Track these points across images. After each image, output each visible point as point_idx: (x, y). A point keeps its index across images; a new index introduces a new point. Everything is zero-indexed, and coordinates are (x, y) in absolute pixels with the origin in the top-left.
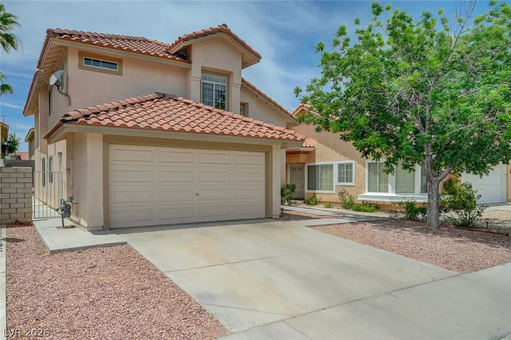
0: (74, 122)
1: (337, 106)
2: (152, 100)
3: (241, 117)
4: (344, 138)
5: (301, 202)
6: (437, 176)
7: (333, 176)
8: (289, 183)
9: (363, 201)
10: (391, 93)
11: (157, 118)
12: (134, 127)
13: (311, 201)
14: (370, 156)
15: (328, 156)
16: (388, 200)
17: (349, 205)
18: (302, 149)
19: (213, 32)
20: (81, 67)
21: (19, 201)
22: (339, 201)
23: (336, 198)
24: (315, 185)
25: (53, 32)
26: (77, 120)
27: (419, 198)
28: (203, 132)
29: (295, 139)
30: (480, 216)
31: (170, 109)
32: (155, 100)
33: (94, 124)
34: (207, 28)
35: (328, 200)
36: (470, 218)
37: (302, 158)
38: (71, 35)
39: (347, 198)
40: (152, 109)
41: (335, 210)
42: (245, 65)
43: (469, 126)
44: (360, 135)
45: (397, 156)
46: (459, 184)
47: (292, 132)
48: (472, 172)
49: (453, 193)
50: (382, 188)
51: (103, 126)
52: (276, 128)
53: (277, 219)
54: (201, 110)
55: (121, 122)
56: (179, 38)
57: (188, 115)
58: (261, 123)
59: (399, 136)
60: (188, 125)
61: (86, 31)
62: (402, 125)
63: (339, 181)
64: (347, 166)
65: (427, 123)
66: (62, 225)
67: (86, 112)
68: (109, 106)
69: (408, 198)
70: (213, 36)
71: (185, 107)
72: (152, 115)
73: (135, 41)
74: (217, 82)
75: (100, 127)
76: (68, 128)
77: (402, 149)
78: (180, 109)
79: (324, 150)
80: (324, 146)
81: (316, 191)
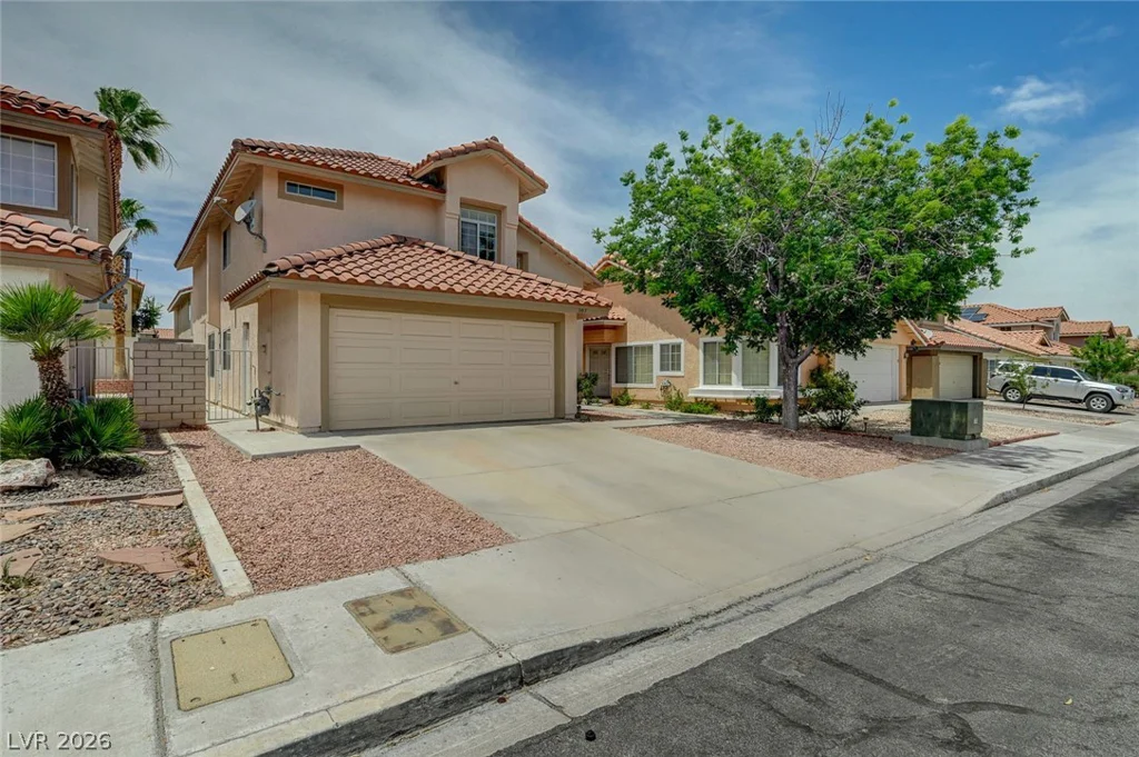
0: (282, 275)
1: (657, 258)
2: (389, 245)
3: (519, 271)
4: (668, 304)
5: (606, 401)
6: (796, 357)
7: (652, 363)
8: (587, 371)
9: (696, 398)
10: (730, 240)
11: (399, 272)
12: (368, 283)
13: (622, 400)
14: (704, 330)
15: (645, 333)
16: (731, 396)
17: (677, 404)
18: (606, 322)
19: (478, 148)
20: (281, 195)
21: (186, 393)
22: (662, 399)
23: (657, 395)
25: (242, 143)
26: (286, 271)
27: (774, 392)
28: (466, 292)
29: (597, 305)
30: (857, 414)
31: (415, 258)
32: (393, 246)
33: (311, 278)
34: (469, 142)
35: (645, 398)
36: (842, 418)
37: (607, 336)
38: (268, 149)
39: (674, 393)
40: (390, 258)
41: (656, 410)
42: (523, 196)
43: (835, 285)
44: (690, 297)
45: (741, 329)
46: (831, 373)
47: (594, 294)
48: (841, 351)
49: (823, 385)
50: (724, 379)
51: (323, 280)
52: (570, 288)
53: (572, 420)
54: (460, 261)
55: (348, 276)
56: (429, 156)
57: (443, 269)
58: (548, 281)
59: (744, 300)
60: (444, 281)
61: (288, 143)
62: (747, 285)
63: (662, 369)
64: (673, 347)
65: (781, 282)
66: (255, 428)
67: (298, 260)
68: (329, 252)
69: (760, 391)
70: (478, 153)
71: (437, 256)
72: (392, 267)
73: (359, 158)
74: (483, 222)
75: (320, 283)
76: (273, 283)
77: (747, 318)
78: (429, 259)
79: (639, 324)
80: (640, 317)
81: (628, 384)
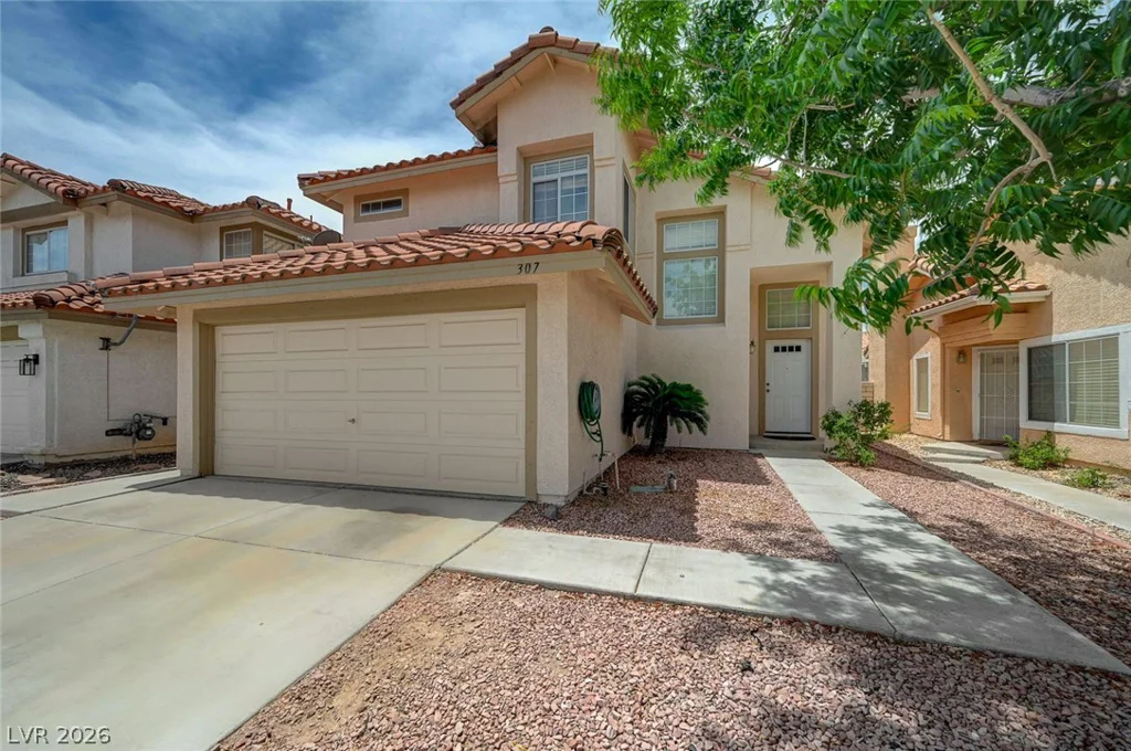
20: (356, 220)
24: (1052, 406)
74: (566, 174)
79: (1082, 291)
80: (1084, 276)
81: (1056, 424)
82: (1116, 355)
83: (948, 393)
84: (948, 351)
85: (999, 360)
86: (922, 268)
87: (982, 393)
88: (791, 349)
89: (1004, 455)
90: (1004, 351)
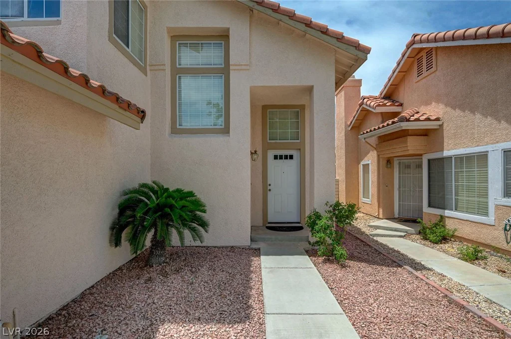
7: (487, 182)
15: (473, 134)
23: (498, 237)
24: (443, 198)
35: (473, 237)
37: (413, 145)
63: (506, 194)
79: (463, 122)
80: (464, 111)
81: (446, 211)
82: (486, 166)
83: (381, 188)
84: (381, 160)
85: (408, 167)
86: (366, 105)
87: (399, 188)
88: (286, 157)
89: (415, 231)
90: (412, 161)
